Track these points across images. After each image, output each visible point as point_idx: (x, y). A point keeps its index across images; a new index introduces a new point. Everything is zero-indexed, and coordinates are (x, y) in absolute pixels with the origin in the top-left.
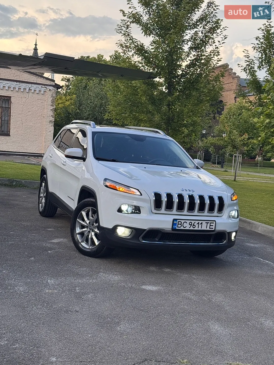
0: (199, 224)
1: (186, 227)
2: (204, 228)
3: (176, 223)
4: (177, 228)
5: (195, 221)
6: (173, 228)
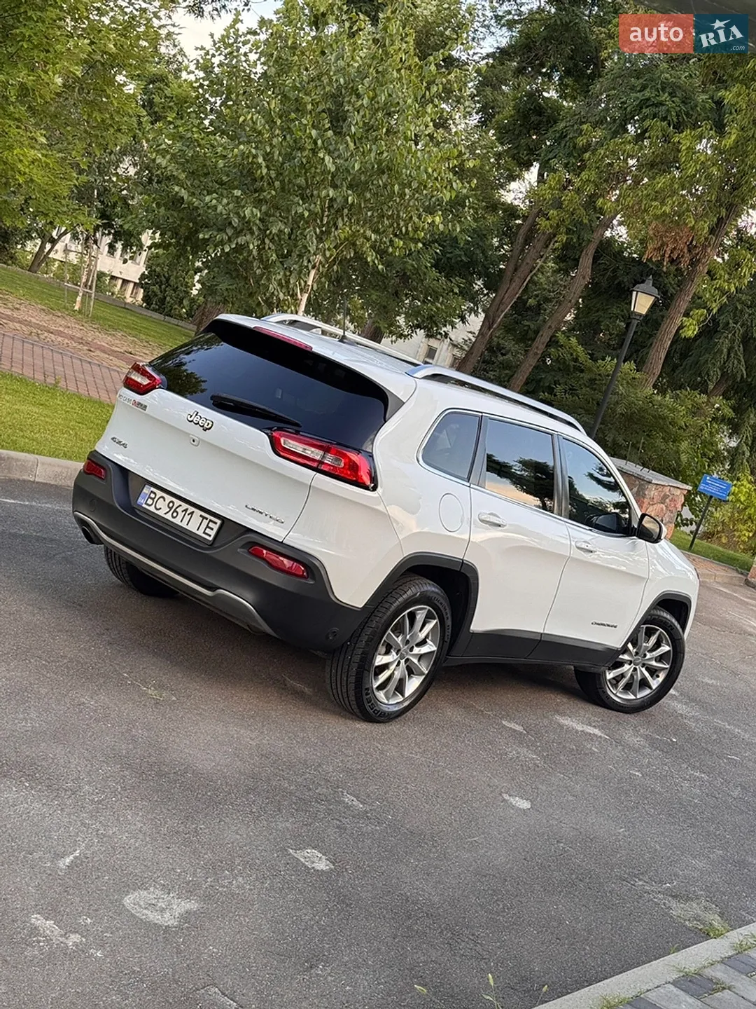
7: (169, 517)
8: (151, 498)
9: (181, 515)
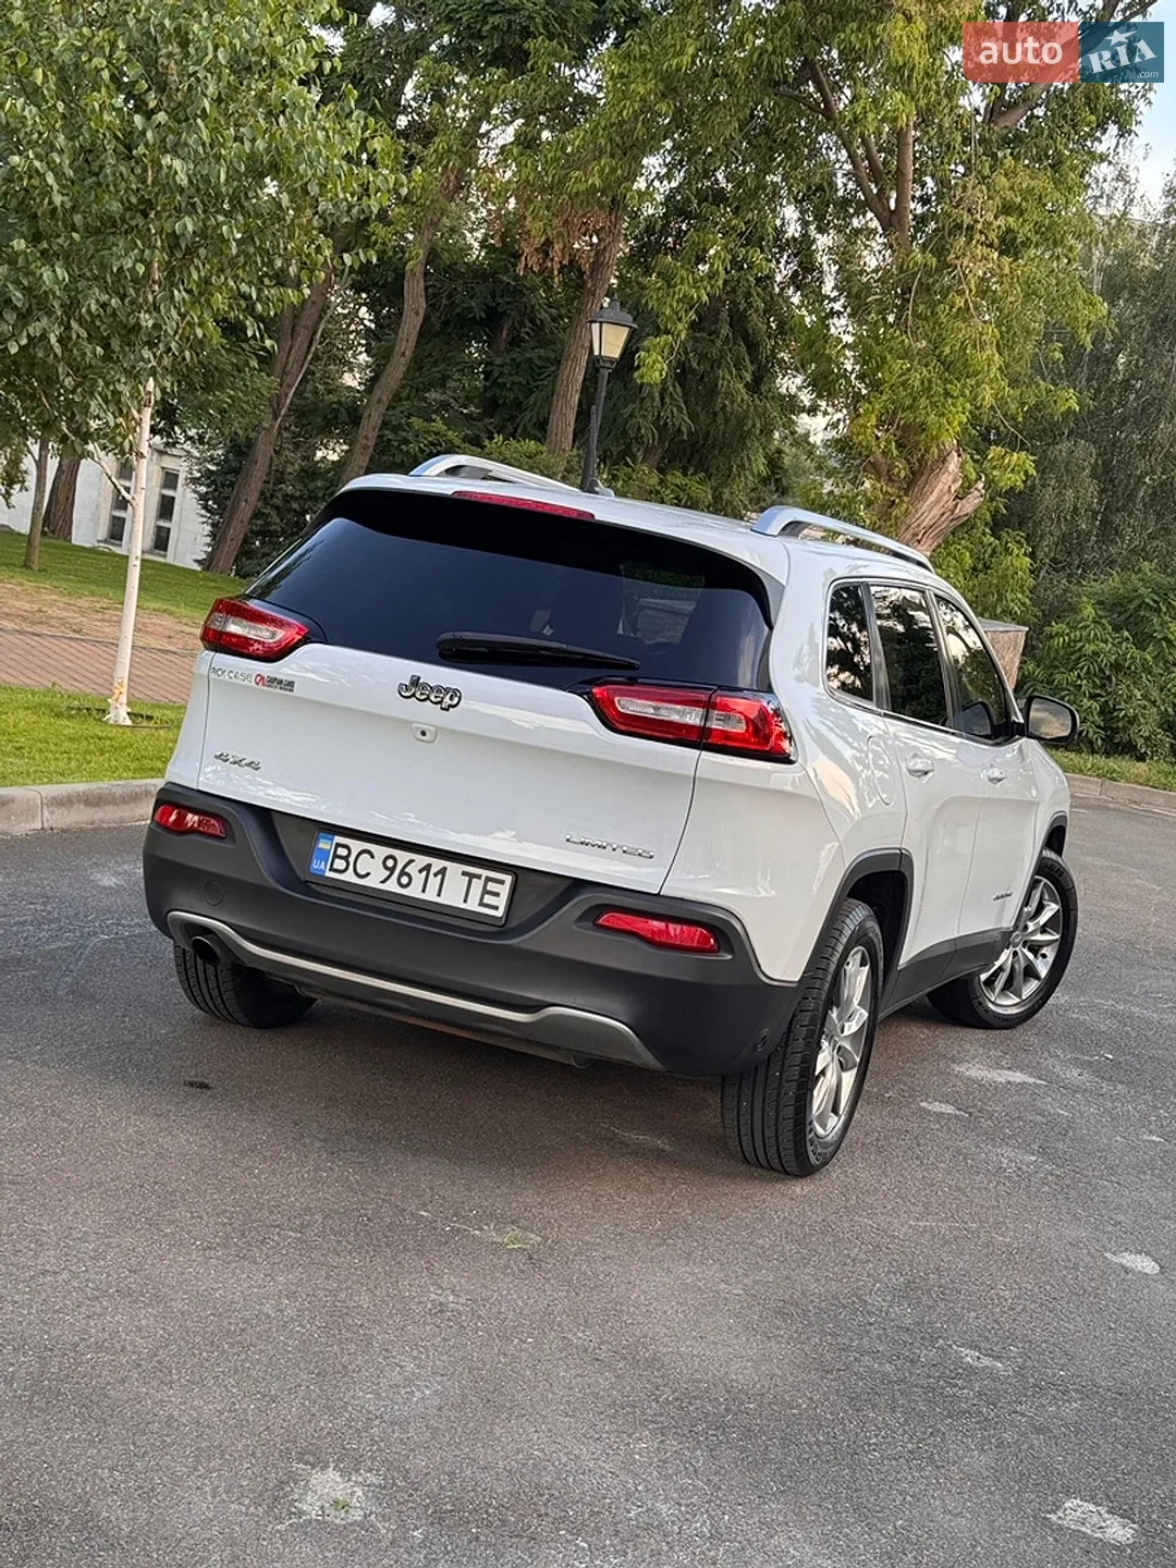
7: (392, 886)
8: (341, 857)
9: (418, 879)
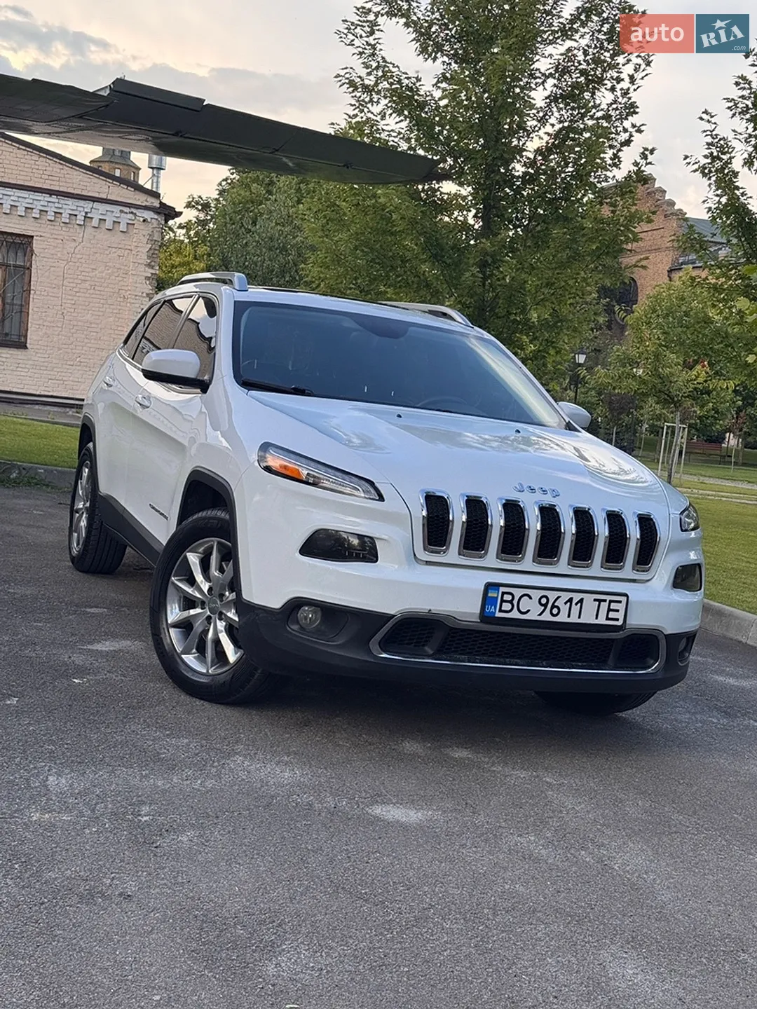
0: (573, 604)
1: (529, 611)
2: (588, 618)
3: (497, 598)
4: (498, 615)
5: (559, 594)
6: (486, 614)
